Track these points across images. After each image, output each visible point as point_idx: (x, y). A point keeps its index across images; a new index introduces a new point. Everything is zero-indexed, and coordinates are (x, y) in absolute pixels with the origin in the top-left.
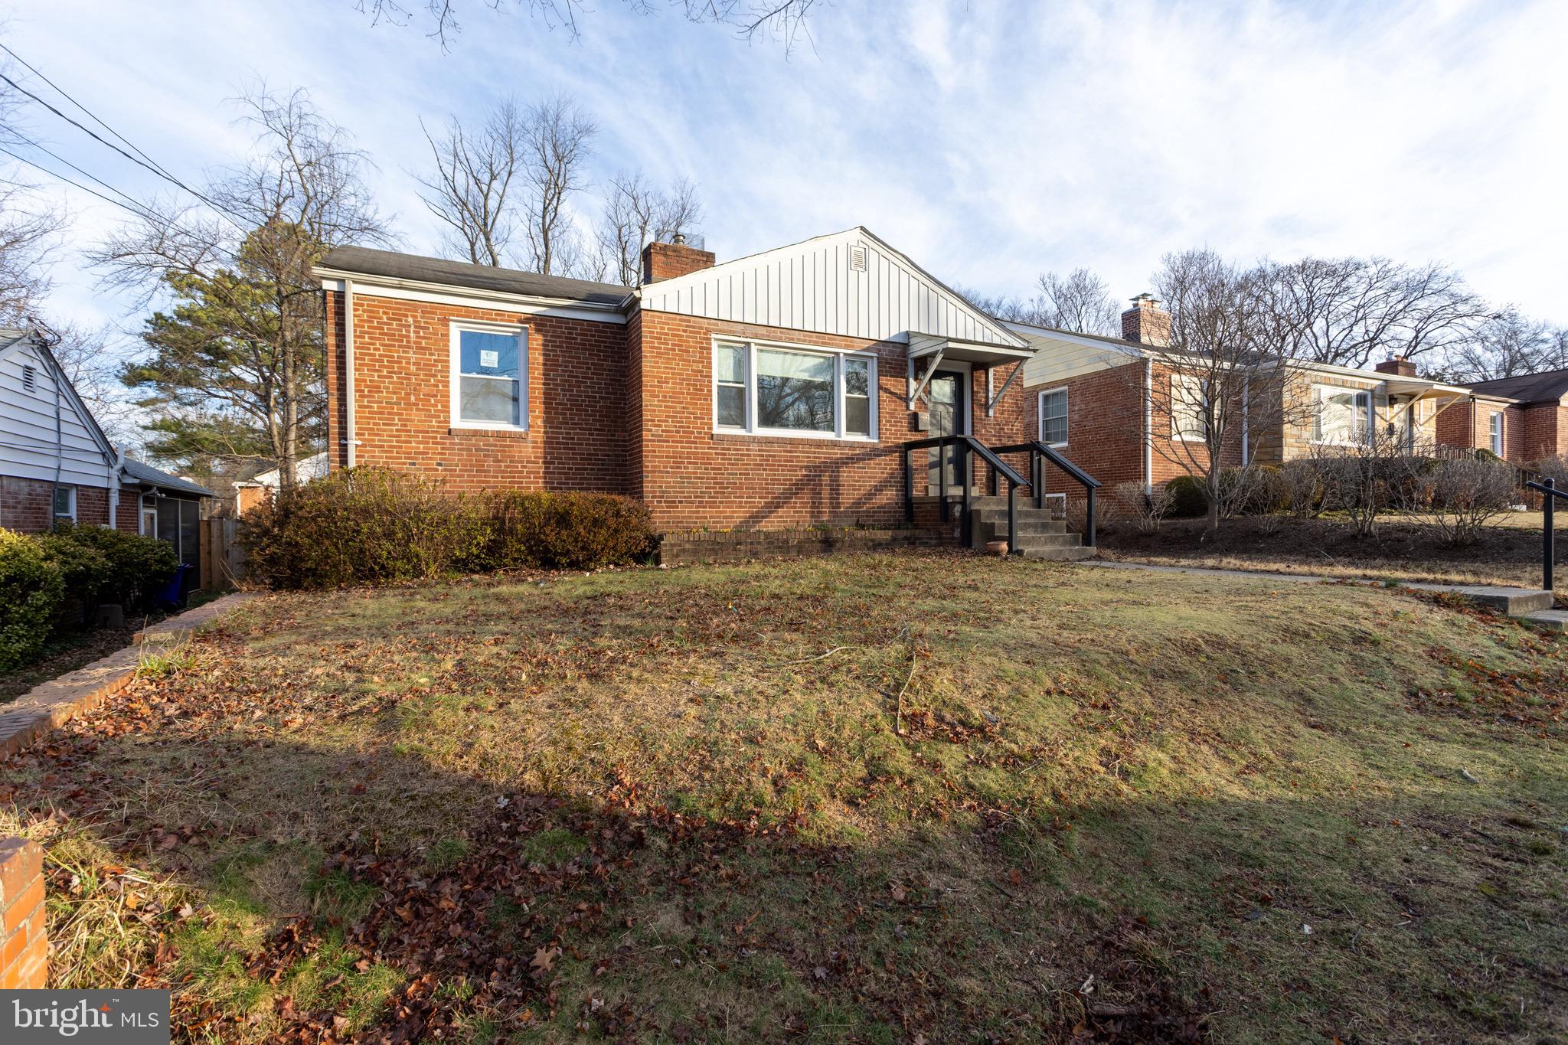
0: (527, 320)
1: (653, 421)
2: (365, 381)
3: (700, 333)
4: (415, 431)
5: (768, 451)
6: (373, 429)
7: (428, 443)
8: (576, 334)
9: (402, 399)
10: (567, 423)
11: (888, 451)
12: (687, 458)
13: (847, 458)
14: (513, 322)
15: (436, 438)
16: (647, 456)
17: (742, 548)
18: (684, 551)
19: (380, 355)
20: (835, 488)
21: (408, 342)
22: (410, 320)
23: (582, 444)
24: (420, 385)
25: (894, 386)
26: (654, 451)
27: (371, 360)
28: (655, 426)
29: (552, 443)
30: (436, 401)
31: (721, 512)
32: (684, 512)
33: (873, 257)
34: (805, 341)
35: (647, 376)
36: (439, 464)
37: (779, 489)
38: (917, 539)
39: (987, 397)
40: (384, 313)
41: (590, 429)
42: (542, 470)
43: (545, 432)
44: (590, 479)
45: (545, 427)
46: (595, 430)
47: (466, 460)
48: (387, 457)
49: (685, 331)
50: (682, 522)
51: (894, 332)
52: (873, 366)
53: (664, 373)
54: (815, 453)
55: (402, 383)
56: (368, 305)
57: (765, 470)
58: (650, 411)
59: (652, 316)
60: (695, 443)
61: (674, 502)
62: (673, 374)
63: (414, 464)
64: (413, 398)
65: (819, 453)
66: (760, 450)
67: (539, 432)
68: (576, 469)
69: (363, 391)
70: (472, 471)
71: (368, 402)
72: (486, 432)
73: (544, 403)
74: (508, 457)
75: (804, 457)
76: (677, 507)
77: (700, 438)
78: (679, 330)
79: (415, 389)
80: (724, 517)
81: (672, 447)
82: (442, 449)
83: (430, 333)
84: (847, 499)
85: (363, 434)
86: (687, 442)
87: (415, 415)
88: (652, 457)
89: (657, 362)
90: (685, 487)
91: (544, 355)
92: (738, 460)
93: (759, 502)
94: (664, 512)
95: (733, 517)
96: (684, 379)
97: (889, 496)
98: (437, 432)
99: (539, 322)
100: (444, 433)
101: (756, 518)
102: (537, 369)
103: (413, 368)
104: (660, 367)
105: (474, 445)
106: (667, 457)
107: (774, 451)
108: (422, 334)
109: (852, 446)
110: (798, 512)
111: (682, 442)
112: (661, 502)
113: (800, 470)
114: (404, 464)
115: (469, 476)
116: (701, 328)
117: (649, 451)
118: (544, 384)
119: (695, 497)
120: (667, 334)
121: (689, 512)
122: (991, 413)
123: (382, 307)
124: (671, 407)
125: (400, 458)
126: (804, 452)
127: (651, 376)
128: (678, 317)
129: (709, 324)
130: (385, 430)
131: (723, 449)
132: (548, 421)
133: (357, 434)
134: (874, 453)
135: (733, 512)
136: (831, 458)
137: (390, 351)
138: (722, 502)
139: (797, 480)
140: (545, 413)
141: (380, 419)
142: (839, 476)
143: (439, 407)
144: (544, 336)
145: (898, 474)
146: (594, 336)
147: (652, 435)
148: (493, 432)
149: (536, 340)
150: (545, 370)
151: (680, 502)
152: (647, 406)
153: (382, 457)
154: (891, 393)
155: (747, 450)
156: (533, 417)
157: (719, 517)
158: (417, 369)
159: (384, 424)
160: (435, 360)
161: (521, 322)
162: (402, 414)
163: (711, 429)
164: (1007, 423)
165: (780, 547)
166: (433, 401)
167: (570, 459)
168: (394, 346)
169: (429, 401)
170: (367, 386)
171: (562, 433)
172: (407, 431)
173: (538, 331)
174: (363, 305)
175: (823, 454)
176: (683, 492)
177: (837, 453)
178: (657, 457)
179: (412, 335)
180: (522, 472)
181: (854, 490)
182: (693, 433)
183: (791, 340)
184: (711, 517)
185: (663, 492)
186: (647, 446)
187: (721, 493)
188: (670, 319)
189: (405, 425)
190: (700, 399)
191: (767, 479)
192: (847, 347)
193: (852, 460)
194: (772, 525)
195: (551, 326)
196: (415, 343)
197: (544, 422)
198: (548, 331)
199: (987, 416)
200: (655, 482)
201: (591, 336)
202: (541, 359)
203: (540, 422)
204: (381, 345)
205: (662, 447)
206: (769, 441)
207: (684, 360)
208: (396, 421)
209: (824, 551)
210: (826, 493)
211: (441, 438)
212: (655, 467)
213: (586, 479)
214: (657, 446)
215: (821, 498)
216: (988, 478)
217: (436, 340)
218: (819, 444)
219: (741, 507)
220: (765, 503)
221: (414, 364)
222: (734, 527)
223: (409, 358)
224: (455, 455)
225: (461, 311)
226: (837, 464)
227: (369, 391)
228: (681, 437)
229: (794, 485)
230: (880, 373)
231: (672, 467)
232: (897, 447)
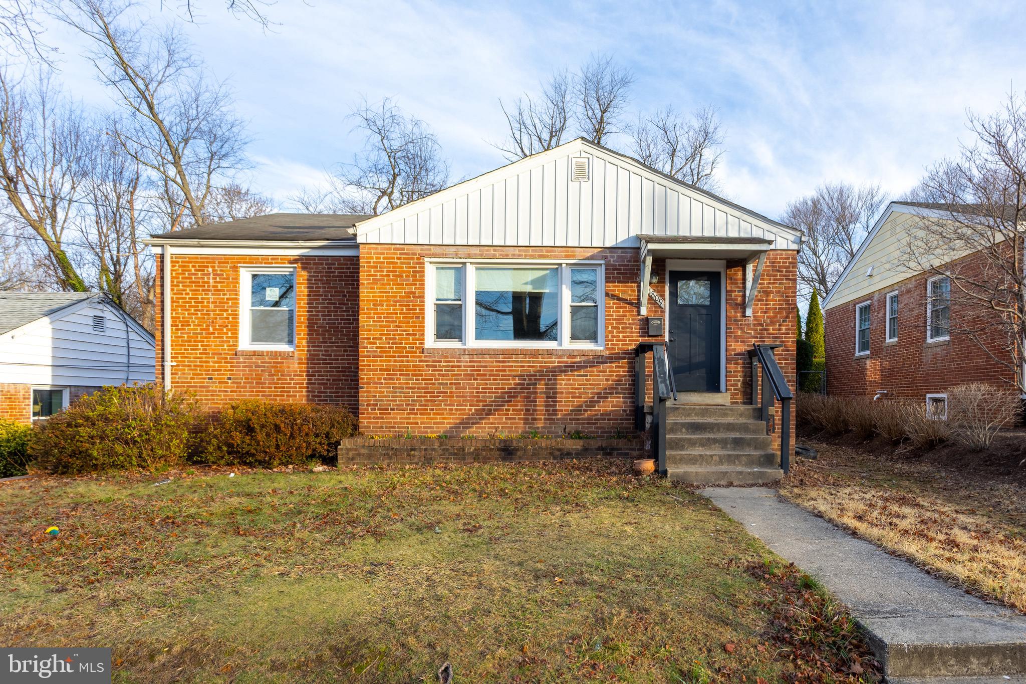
0: (295, 261)
1: (369, 339)
2: (179, 318)
3: (413, 259)
4: (213, 354)
5: (480, 362)
6: (183, 353)
7: (221, 362)
8: (335, 268)
9: (204, 330)
10: (326, 343)
11: (613, 358)
12: (400, 370)
13: (565, 367)
14: (284, 263)
15: (227, 358)
16: (363, 370)
17: (417, 453)
18: (359, 455)
19: (190, 298)
20: (552, 396)
21: (209, 286)
22: (210, 269)
23: (338, 359)
24: (216, 318)
25: (623, 291)
26: (369, 366)
27: (184, 302)
28: (371, 343)
29: (314, 359)
30: (227, 330)
31: (432, 419)
32: (396, 418)
33: (598, 165)
34: (520, 255)
35: (363, 301)
36: (229, 379)
37: (491, 398)
38: (613, 449)
39: (744, 296)
40: (193, 266)
41: (345, 347)
42: (305, 382)
43: (308, 351)
44: (344, 388)
45: (308, 346)
46: (349, 347)
47: (248, 375)
48: (193, 374)
49: (399, 258)
50: (394, 427)
51: (622, 237)
52: (601, 273)
53: (379, 297)
54: (529, 362)
55: (204, 318)
56: (182, 262)
57: (475, 379)
58: (366, 330)
59: (370, 249)
60: (408, 357)
61: (387, 409)
62: (387, 297)
63: (211, 379)
64: (211, 329)
65: (533, 362)
66: (470, 362)
67: (303, 351)
68: (333, 380)
69: (178, 326)
70: (253, 383)
71: (181, 333)
72: (263, 352)
73: (308, 327)
74: (279, 371)
75: (518, 367)
76: (390, 414)
77: (412, 352)
78: (393, 258)
79: (213, 322)
80: (434, 423)
81: (385, 361)
82: (231, 366)
83: (224, 279)
84: (565, 405)
85: (177, 358)
86: (399, 357)
87: (213, 342)
88: (367, 370)
89: (373, 288)
90: (397, 397)
91: (308, 288)
92: (448, 371)
93: (469, 409)
94: (378, 418)
95: (443, 423)
96: (397, 301)
97: (615, 404)
98: (228, 354)
99: (305, 262)
100: (233, 354)
101: (466, 423)
102: (303, 300)
103: (212, 306)
104: (375, 292)
105: (254, 363)
106: (381, 370)
107: (486, 362)
108: (218, 279)
109: (571, 354)
110: (510, 419)
111: (394, 357)
112: (375, 409)
113: (514, 379)
114: (205, 378)
115: (250, 387)
116: (415, 254)
117: (364, 366)
118: (308, 311)
119: (407, 405)
120: (383, 263)
121: (401, 418)
122: (749, 312)
123: (191, 262)
124: (385, 326)
125: (202, 374)
126: (517, 362)
127: (368, 301)
128: (393, 247)
129: (422, 250)
130: (192, 354)
131: (434, 361)
132: (311, 342)
133: (172, 357)
134: (597, 360)
135: (444, 418)
136: (548, 367)
137: (196, 294)
138: (433, 410)
139: (509, 389)
140: (308, 335)
141: (188, 345)
142: (556, 384)
143: (230, 335)
144: (309, 272)
145: (626, 380)
146: (349, 268)
147: (368, 352)
148: (267, 352)
149: (302, 276)
150: (310, 300)
151: (392, 409)
152: (363, 326)
153: (190, 374)
154: (619, 299)
155: (458, 361)
156: (299, 338)
157: (430, 423)
158: (215, 307)
159: (191, 349)
160: (227, 299)
161: (290, 263)
162: (203, 341)
163: (422, 343)
164: (772, 323)
165: (455, 454)
166: (225, 330)
167: (328, 372)
168: (199, 290)
169: (222, 330)
170: (180, 322)
171: (322, 351)
172: (206, 354)
173: (303, 268)
174: (178, 262)
175: (538, 364)
176: (395, 401)
177: (555, 362)
178: (371, 370)
179: (211, 281)
180: (290, 383)
181: (573, 397)
182: (405, 348)
183: (506, 256)
184: (422, 423)
185: (377, 401)
186: (363, 361)
187: (431, 401)
188: (385, 249)
189: (206, 350)
190: (412, 318)
191: (477, 388)
192: (567, 257)
193: (572, 367)
194: (481, 431)
195: (314, 264)
196: (214, 287)
197: (308, 342)
198: (312, 268)
199: (744, 316)
200: (370, 392)
201: (347, 268)
202: (306, 291)
203: (304, 343)
204: (191, 290)
205: (377, 361)
206: (482, 352)
207: (398, 284)
208: (200, 347)
209: (504, 459)
210: (541, 400)
211: (231, 358)
212: (370, 379)
213: (341, 388)
214: (373, 361)
215: (535, 406)
216: (744, 383)
217: (228, 283)
218: (535, 354)
219: (451, 414)
220: (476, 410)
221: (213, 303)
222: (444, 432)
223: (208, 299)
224: (240, 371)
225: (246, 259)
226: (553, 373)
227: (182, 326)
228: (394, 352)
229: (506, 393)
230: (608, 280)
231: (385, 379)
232: (624, 353)
